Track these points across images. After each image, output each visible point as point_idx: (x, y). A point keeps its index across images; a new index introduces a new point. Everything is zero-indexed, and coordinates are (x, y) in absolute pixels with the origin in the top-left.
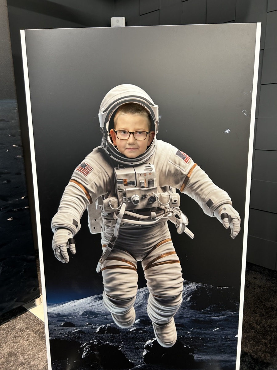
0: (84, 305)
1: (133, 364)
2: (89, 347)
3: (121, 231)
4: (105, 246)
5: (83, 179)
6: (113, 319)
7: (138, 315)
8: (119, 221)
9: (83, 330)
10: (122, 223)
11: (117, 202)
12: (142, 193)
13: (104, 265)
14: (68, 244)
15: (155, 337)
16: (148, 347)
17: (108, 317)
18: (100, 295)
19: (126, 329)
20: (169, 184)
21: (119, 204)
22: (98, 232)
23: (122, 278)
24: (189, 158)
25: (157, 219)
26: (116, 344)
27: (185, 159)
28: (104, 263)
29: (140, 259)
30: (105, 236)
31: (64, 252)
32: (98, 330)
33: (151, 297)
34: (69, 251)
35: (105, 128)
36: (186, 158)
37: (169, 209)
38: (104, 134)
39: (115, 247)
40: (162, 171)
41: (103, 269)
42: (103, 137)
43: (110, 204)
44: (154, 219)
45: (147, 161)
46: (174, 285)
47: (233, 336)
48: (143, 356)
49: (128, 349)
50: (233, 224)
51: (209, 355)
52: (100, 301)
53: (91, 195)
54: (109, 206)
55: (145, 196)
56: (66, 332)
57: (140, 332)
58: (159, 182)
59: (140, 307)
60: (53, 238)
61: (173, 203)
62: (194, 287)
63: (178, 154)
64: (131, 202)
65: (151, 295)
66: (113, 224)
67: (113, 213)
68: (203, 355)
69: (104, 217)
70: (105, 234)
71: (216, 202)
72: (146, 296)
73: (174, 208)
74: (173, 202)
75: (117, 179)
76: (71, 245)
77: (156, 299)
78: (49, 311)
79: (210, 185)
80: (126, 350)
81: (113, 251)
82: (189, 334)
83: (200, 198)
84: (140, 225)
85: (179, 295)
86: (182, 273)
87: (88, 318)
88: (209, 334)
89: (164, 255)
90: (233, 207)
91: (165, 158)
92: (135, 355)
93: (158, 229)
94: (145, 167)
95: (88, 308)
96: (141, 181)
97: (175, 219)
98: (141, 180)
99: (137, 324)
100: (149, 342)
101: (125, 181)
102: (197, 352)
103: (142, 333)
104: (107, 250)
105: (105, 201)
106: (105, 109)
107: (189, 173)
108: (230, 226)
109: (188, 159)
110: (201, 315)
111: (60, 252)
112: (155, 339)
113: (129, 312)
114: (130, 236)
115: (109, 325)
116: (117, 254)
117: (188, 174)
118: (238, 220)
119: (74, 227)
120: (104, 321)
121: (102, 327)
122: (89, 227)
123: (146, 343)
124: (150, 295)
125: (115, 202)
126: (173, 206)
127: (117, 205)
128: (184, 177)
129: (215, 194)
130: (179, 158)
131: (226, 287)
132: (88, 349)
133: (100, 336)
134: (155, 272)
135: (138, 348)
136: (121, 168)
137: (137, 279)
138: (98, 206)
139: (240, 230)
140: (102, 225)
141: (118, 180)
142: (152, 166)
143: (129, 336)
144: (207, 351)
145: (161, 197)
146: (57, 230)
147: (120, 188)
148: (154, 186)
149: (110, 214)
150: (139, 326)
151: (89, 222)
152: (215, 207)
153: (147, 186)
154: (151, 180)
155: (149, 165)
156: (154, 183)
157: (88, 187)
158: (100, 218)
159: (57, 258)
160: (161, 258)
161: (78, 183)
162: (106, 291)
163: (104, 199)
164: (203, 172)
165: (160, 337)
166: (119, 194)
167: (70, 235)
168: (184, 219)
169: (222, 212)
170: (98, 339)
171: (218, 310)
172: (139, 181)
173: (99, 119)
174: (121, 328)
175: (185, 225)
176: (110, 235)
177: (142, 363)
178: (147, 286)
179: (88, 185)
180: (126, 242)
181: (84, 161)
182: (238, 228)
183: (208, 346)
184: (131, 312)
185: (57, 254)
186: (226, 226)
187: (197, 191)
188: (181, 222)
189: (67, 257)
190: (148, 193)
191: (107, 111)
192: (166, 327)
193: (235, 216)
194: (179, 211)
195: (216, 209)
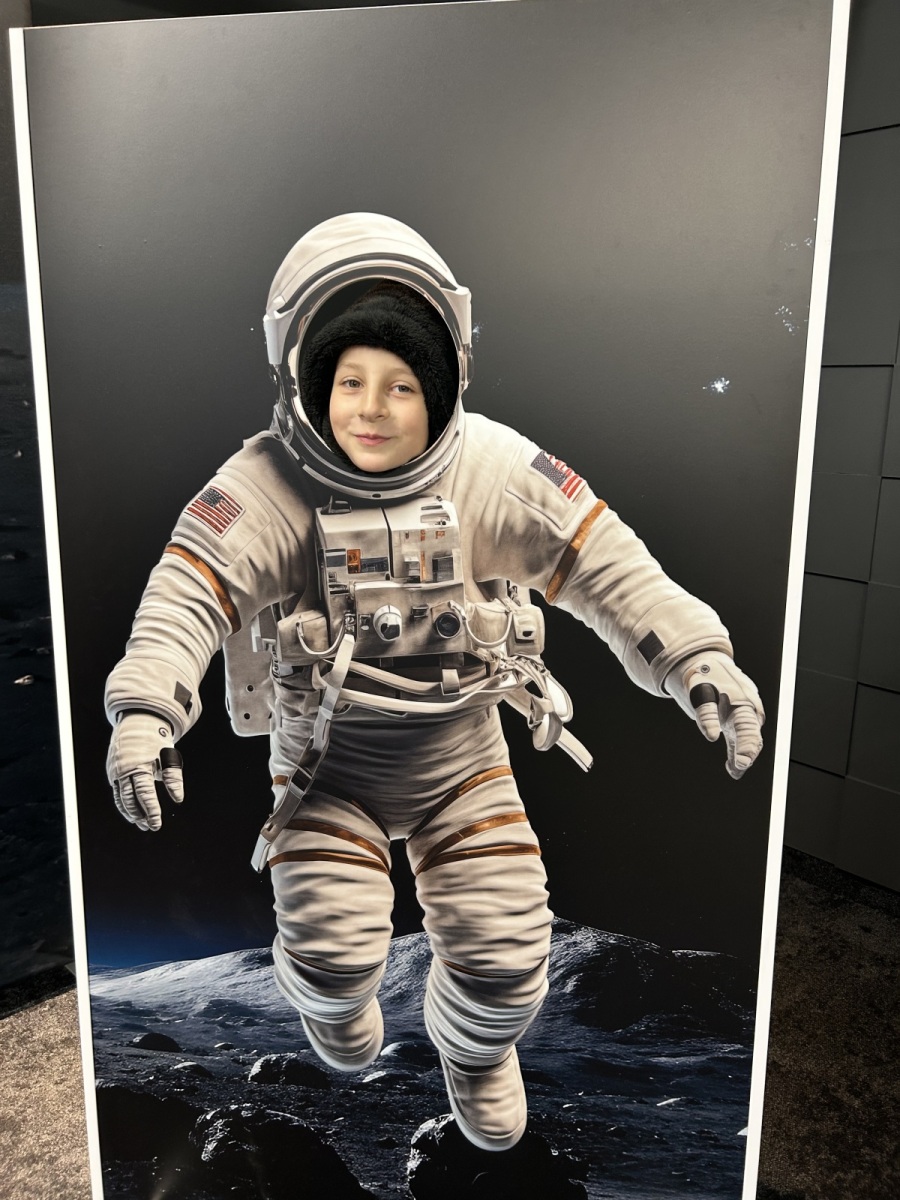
0: (209, 979)
2: (225, 1125)
3: (336, 731)
4: (283, 781)
5: (209, 543)
6: (306, 1036)
7: (391, 1029)
8: (332, 695)
9: (205, 1064)
10: (342, 704)
11: (325, 629)
12: (410, 600)
13: (279, 847)
14: (158, 768)
15: (450, 1112)
16: (424, 1144)
17: (292, 1028)
18: (265, 950)
20: (505, 572)
21: (331, 637)
22: (256, 731)
23: (339, 896)
24: (580, 482)
25: (464, 695)
26: (315, 1123)
27: (565, 483)
28: (279, 839)
29: (399, 834)
30: (284, 745)
31: (145, 792)
32: (256, 1069)
33: (437, 966)
34: (161, 788)
35: (284, 366)
36: (568, 479)
37: (504, 661)
38: (282, 388)
39: (318, 785)
40: (481, 523)
41: (276, 860)
42: (278, 398)
43: (301, 634)
44: (452, 693)
45: (429, 486)
46: (519, 933)
47: (731, 1131)
48: (408, 1172)
49: (357, 1143)
50: (737, 727)
52: (264, 972)
53: (235, 600)
54: (297, 641)
55: (422, 612)
56: (149, 1067)
57: (400, 1089)
58: (473, 563)
59: (401, 1002)
60: (109, 743)
61: (519, 642)
62: (589, 945)
63: (537, 464)
64: (372, 631)
65: (437, 963)
66: (309, 705)
67: (312, 666)
68: (618, 1189)
69: (280, 680)
70: (281, 740)
71: (674, 642)
72: (422, 963)
73: (523, 660)
74: (520, 636)
75: (325, 550)
76: (170, 770)
77: (455, 978)
78: (95, 993)
79: (652, 579)
80: (350, 1148)
81: (309, 801)
82: (569, 1109)
83: (617, 625)
84: (402, 713)
85: (536, 970)
86: (548, 893)
87: (222, 1024)
88: (642, 1117)
89: (487, 825)
90: (737, 665)
91: (493, 480)
92: (380, 1169)
93: (465, 730)
94: (423, 509)
95: (222, 989)
96: (407, 560)
97: (524, 699)
98: (407, 554)
99: (388, 1059)
100: (429, 1125)
101: (353, 555)
102: (597, 1177)
103: (406, 1092)
104: (289, 795)
105: (285, 624)
106: (287, 300)
107: (576, 536)
108: (725, 734)
109: (574, 483)
110: (614, 1048)
111: (134, 793)
112: (451, 1117)
113: (361, 1016)
114: (368, 749)
115: (292, 1055)
116: (322, 809)
117: (573, 541)
118: (755, 710)
119: (178, 709)
120: (277, 1039)
121: (267, 1062)
122: (230, 713)
123: (417, 1128)
124: (433, 962)
125: (317, 629)
126: (518, 651)
127: (326, 639)
128: (560, 548)
129: (672, 612)
130: (540, 478)
131: (705, 954)
132: (221, 1130)
133: (261, 1091)
134: (454, 881)
135: (390, 1144)
136: (338, 509)
137: (389, 903)
138: (259, 640)
139: (761, 748)
140: (274, 706)
141: (328, 551)
142: (449, 507)
143: (361, 1098)
144: (633, 1175)
145: (477, 615)
146: (123, 718)
147: (335, 581)
148: (452, 577)
149: (301, 672)
150: (395, 1067)
151: (228, 694)
152: (670, 658)
153: (430, 577)
154: (445, 555)
155: (438, 503)
156: (455, 565)
157: (227, 573)
158: (265, 682)
159: (124, 814)
160: (475, 832)
161: (194, 557)
162: (285, 936)
163: (279, 618)
164: (628, 533)
165: (468, 1111)
166: (333, 602)
167: (164, 736)
168: (558, 699)
169: (695, 681)
170: (254, 1102)
171: (674, 1034)
172: (402, 557)
173: (267, 336)
174: (335, 1069)
175: (560, 721)
176: (301, 744)
177: (402, 1196)
178: (422, 929)
179: (226, 566)
180: (353, 770)
181: (212, 483)
182: (754, 740)
183: (636, 1159)
184: (368, 1017)
185: (123, 800)
186: (710, 731)
187: (604, 602)
188: (547, 708)
189: (154, 812)
190: (431, 601)
191: (292, 307)
192: (492, 1080)
193: (742, 697)
194: (541, 669)
195: (671, 671)
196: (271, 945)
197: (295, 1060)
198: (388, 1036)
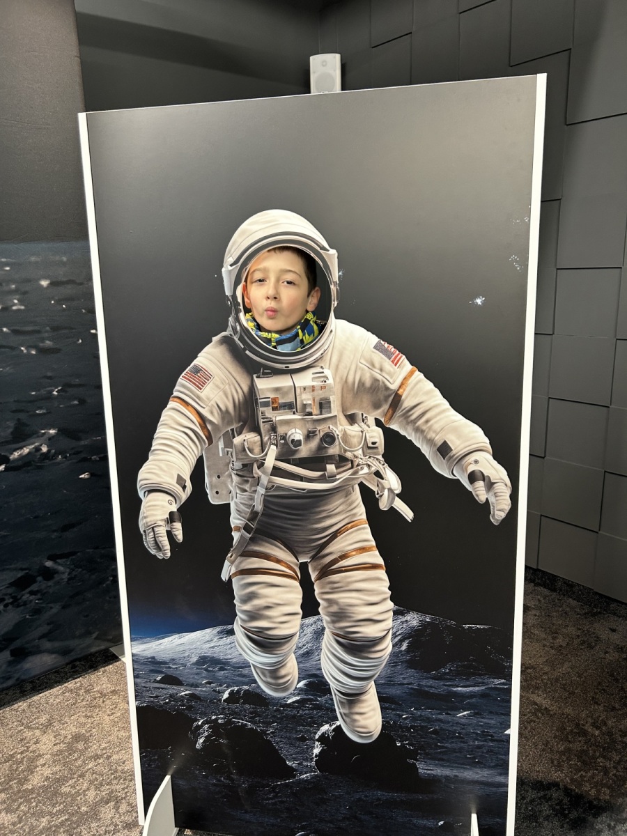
0: (198, 643)
1: (295, 770)
2: (209, 728)
3: (267, 501)
4: (238, 529)
5: (194, 395)
6: (254, 677)
7: (302, 672)
8: (264, 480)
9: (197, 693)
10: (270, 485)
11: (260, 442)
12: (307, 425)
13: (237, 567)
14: (168, 523)
15: (338, 720)
16: (323, 739)
17: (245, 672)
18: (230, 627)
19: (280, 699)
20: (360, 409)
21: (263, 447)
22: (223, 501)
23: (271, 595)
24: (401, 357)
25: (339, 479)
26: (260, 727)
27: (393, 357)
28: (237, 562)
29: (305, 559)
30: (238, 509)
31: (161, 537)
32: (226, 695)
33: (328, 635)
34: (170, 535)
35: (234, 296)
36: (395, 356)
37: (361, 459)
38: (233, 308)
39: (258, 531)
40: (346, 382)
41: (235, 574)
42: (231, 313)
43: (246, 446)
44: (332, 478)
45: (316, 361)
47: (500, 731)
48: (314, 755)
49: (284, 738)
50: (496, 495)
51: (448, 766)
52: (230, 639)
53: (209, 427)
54: (244, 450)
55: (314, 432)
56: (165, 694)
57: (308, 707)
58: (342, 403)
59: (306, 656)
61: (370, 448)
62: (415, 622)
63: (377, 347)
64: (286, 443)
65: (327, 632)
66: (251, 486)
67: (253, 464)
68: (436, 765)
69: (235, 472)
70: (237, 506)
71: (457, 447)
72: (319, 634)
73: (372, 458)
74: (370, 445)
75: (259, 398)
76: (174, 524)
77: (339, 642)
78: (134, 652)
79: (444, 411)
80: (280, 741)
81: (252, 540)
82: (406, 718)
83: (425, 437)
84: (304, 490)
85: (384, 637)
86: (390, 592)
87: (206, 670)
88: (449, 722)
89: (354, 553)
90: (494, 459)
91: (352, 357)
92: (298, 753)
93: (340, 499)
94: (313, 374)
95: (206, 649)
96: (305, 403)
97: (373, 480)
98: (305, 400)
99: (301, 689)
100: (325, 728)
101: (274, 400)
102: (424, 759)
103: (312, 709)
104: (242, 537)
105: (237, 440)
106: (235, 259)
107: (400, 387)
108: (489, 499)
109: (398, 358)
110: (430, 682)
111: (155, 537)
112: (338, 723)
113: (285, 664)
115: (246, 687)
116: (260, 545)
117: (398, 390)
118: (506, 485)
119: (178, 489)
120: (237, 678)
121: (232, 691)
122: (208, 491)
123: (319, 730)
124: (325, 633)
125: (255, 443)
126: (369, 453)
127: (260, 448)
128: (391, 394)
129: (455, 430)
130: (379, 355)
131: (482, 627)
132: (207, 731)
133: (229, 708)
134: (336, 585)
135: (303, 739)
136: (265, 375)
137: (299, 599)
138: (223, 450)
139: (510, 507)
140: (232, 486)
142: (327, 372)
143: (286, 712)
144: (444, 757)
145: (345, 434)
146: (148, 495)
147: (265, 415)
148: (330, 412)
149: (247, 467)
150: (305, 694)
151: (207, 480)
152: (455, 456)
153: (318, 412)
154: (326, 400)
155: (321, 370)
156: (332, 405)
157: (205, 412)
158: (227, 473)
159: (149, 549)
160: (348, 557)
161: (186, 404)
162: (241, 619)
163: (234, 437)
164: (430, 385)
165: (348, 720)
166: (264, 427)
167: (171, 504)
168: (392, 481)
169: (471, 469)
170: (225, 714)
171: (466, 674)
172: (302, 401)
173: (224, 279)
174: (270, 695)
175: (394, 493)
176: (248, 508)
177: (311, 770)
178: (319, 614)
179: (204, 408)
180: (278, 523)
181: (195, 362)
182: (506, 502)
183: (446, 748)
184: (289, 665)
185: (148, 542)
186: (480, 497)
187: (417, 425)
188: (387, 486)
189: (166, 548)
190: (319, 426)
191: (238, 263)
192: (359, 701)
193: (498, 477)
194: (382, 463)
195: (457, 463)
196: (232, 623)
197: (248, 690)
198: (301, 676)
